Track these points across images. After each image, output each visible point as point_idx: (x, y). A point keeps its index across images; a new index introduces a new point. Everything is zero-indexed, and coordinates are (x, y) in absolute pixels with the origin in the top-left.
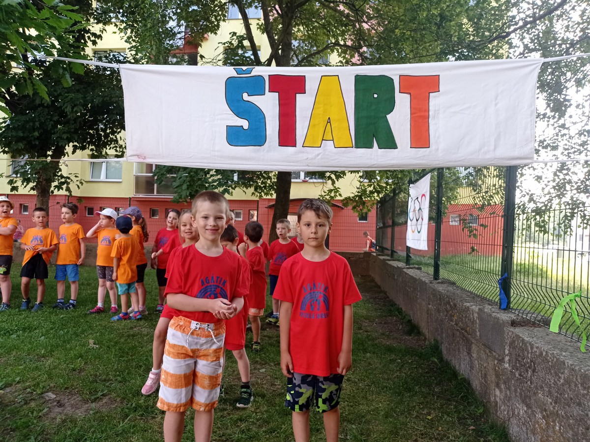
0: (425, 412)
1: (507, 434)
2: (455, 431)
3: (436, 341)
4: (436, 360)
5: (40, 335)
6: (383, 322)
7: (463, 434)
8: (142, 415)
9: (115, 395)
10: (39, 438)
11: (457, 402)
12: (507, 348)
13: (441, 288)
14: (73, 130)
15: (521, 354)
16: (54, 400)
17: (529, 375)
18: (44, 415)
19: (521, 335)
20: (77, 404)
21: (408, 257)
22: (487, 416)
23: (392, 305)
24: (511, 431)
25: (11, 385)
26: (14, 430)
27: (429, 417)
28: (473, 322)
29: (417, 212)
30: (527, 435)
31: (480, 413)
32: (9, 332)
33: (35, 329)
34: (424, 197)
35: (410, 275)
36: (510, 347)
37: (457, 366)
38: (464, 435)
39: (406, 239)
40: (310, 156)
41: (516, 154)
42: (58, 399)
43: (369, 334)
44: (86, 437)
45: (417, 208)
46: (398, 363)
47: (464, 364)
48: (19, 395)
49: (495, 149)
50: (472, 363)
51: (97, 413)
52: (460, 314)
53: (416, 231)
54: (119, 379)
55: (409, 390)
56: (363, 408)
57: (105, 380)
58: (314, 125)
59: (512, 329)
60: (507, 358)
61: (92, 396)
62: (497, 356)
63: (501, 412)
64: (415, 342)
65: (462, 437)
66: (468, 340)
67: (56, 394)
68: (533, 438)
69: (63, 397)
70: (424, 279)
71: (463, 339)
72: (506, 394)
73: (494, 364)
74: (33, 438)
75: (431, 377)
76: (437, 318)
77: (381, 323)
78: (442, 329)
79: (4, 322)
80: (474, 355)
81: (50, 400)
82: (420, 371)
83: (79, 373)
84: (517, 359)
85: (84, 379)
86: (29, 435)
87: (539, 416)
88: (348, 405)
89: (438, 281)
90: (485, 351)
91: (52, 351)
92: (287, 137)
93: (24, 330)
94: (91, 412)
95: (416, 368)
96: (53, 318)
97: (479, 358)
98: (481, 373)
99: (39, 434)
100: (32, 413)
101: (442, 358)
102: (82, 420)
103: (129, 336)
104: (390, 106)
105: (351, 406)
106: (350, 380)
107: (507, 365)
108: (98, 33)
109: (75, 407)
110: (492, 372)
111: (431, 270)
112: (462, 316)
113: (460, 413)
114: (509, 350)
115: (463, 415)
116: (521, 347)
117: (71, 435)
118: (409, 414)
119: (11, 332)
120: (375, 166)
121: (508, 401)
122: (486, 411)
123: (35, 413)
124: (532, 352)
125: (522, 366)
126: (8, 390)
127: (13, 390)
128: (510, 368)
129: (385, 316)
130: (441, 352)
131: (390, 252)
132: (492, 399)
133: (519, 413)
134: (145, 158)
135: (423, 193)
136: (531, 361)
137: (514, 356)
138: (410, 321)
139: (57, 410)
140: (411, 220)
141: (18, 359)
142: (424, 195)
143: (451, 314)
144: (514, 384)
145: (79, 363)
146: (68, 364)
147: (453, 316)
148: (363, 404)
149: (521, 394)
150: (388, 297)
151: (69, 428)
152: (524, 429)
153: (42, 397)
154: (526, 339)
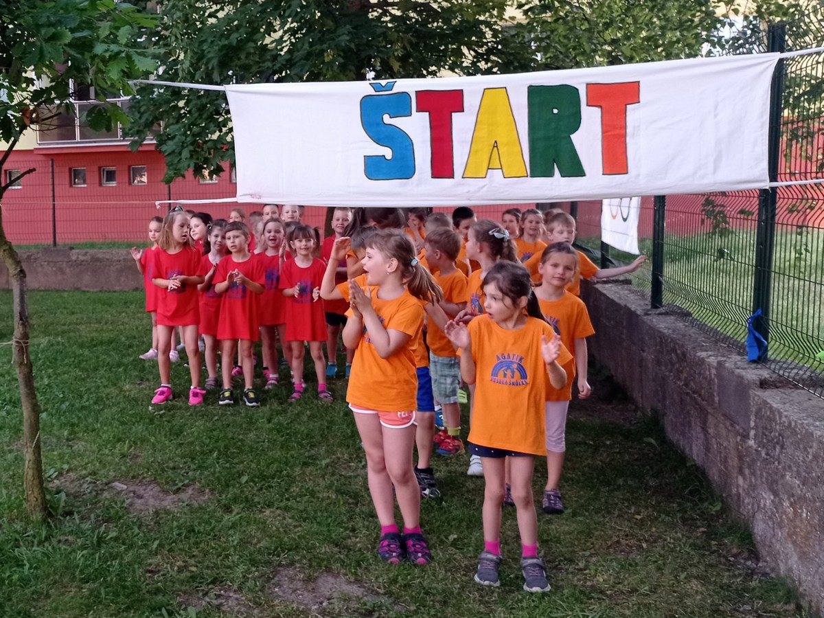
0: (632, 511)
1: (751, 535)
2: (676, 532)
3: (655, 411)
4: (653, 441)
7: (687, 536)
11: (682, 498)
12: (753, 418)
15: (768, 426)
17: (777, 453)
19: (769, 401)
21: (605, 260)
22: (727, 516)
24: (756, 531)
27: (639, 517)
28: (709, 382)
30: (774, 530)
31: (717, 512)
36: (756, 418)
37: (687, 449)
38: (689, 538)
39: (600, 228)
41: (743, 177)
47: (697, 445)
49: (714, 172)
50: (708, 443)
52: (691, 368)
53: (620, 218)
59: (759, 392)
62: (741, 431)
63: (745, 507)
65: (684, 540)
66: (702, 409)
70: (633, 307)
71: (695, 408)
72: (751, 482)
73: (737, 442)
75: (643, 466)
76: (657, 374)
78: (664, 393)
80: (711, 431)
82: (627, 457)
84: (763, 434)
87: (786, 504)
89: (658, 311)
90: (724, 424)
95: (619, 453)
97: (717, 434)
98: (721, 457)
101: (664, 438)
107: (751, 443)
110: (733, 454)
112: (695, 372)
113: (686, 512)
114: (755, 422)
115: (691, 515)
116: (769, 417)
118: (608, 512)
121: (753, 491)
124: (780, 423)
125: (769, 441)
128: (755, 446)
132: (734, 491)
133: (765, 505)
136: (780, 435)
137: (760, 429)
138: (611, 378)
143: (678, 369)
144: (760, 468)
147: (682, 372)
149: (767, 479)
152: (770, 523)
154: (774, 405)
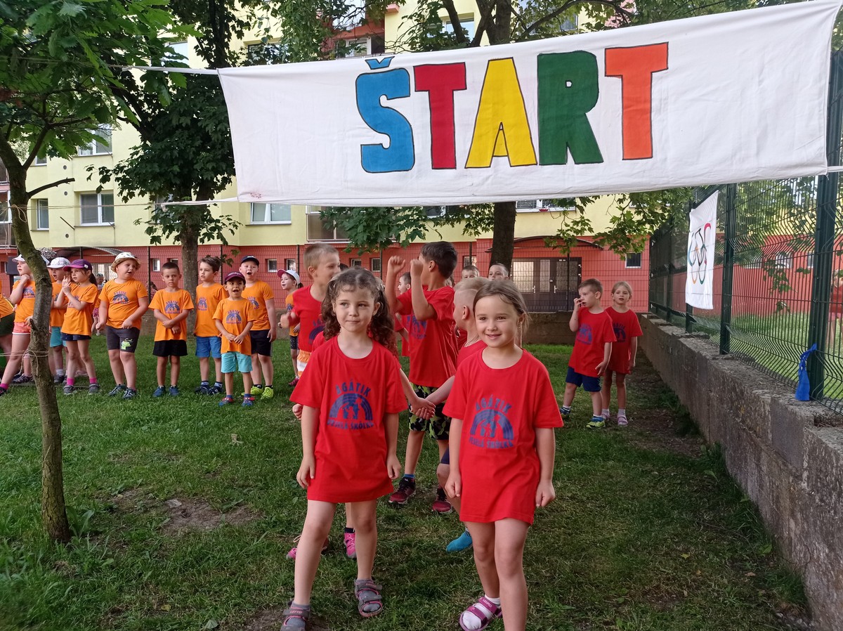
0: (680, 548)
1: (803, 587)
2: (722, 577)
3: (719, 446)
4: (713, 474)
5: (176, 427)
6: (644, 417)
7: (733, 583)
8: (282, 532)
9: (252, 505)
10: (156, 553)
11: (734, 535)
12: (806, 458)
13: (727, 367)
14: (219, 157)
15: (823, 468)
16: (179, 509)
17: (833, 501)
18: (165, 527)
19: (824, 440)
20: (205, 515)
21: (689, 320)
22: (778, 559)
23: (664, 392)
24: (808, 583)
25: (132, 488)
26: (127, 544)
27: (685, 556)
28: (764, 419)
29: (699, 251)
30: (828, 589)
31: (767, 554)
32: (139, 422)
33: (171, 419)
34: (708, 228)
35: (687, 348)
36: (809, 458)
37: (743, 484)
38: (735, 584)
39: (685, 292)
40: (476, 181)
41: (794, 158)
42: (183, 507)
43: (618, 433)
44: (209, 556)
45: (700, 246)
46: (654, 477)
47: (752, 481)
48: (139, 501)
49: (758, 154)
50: (761, 480)
51: (226, 526)
52: (748, 405)
53: (698, 281)
54: (260, 485)
55: (661, 515)
56: (586, 538)
57: (243, 487)
58: (481, 136)
59: (814, 431)
60: (805, 474)
61: (224, 505)
62: (794, 471)
63: (796, 554)
64: (688, 446)
65: (730, 587)
66: (756, 446)
67: (182, 501)
68: (835, 594)
69: (190, 505)
70: (704, 353)
71: (750, 444)
72: (803, 528)
73: (789, 483)
74: (147, 553)
75: (701, 498)
76: (720, 411)
77: (641, 418)
78: (726, 429)
79: (135, 410)
80: (764, 468)
81: (174, 508)
82: (687, 489)
83: (214, 475)
84: (818, 477)
85: (217, 484)
86: (144, 549)
88: (565, 533)
89: (726, 356)
90: (777, 462)
91: (186, 447)
92: (443, 156)
93: (157, 420)
94: (221, 525)
95: (680, 484)
96: (194, 405)
97: (770, 473)
98: (773, 496)
99: (156, 550)
100: (151, 524)
101: (725, 471)
102: (209, 535)
103: (282, 430)
104: (591, 96)
105: (569, 534)
106: (575, 498)
107: (804, 485)
108: (245, 20)
109: (203, 518)
110: (785, 495)
111: (717, 338)
112: (751, 408)
113: (736, 551)
114: (808, 463)
115: (741, 555)
116: (823, 458)
117: (191, 552)
118: (655, 549)
119: (142, 423)
120: (570, 191)
121: (806, 538)
122: (776, 551)
123: (154, 524)
124: (837, 467)
125: (824, 486)
126: (128, 494)
127: (134, 495)
128: (808, 490)
129: (650, 408)
130: (724, 463)
131: (666, 313)
132: (786, 534)
133: (818, 557)
134: (260, 196)
135: (708, 222)
136: (837, 480)
137: (814, 472)
138: (687, 415)
139: (182, 520)
140: (692, 264)
141: (145, 456)
142: (708, 225)
143: (737, 406)
144: (813, 514)
145: (215, 463)
146: (202, 464)
147: (740, 409)
148: (587, 532)
149: (821, 528)
150: (661, 380)
151: (191, 545)
152: (825, 580)
153: (166, 505)
154: (830, 446)
